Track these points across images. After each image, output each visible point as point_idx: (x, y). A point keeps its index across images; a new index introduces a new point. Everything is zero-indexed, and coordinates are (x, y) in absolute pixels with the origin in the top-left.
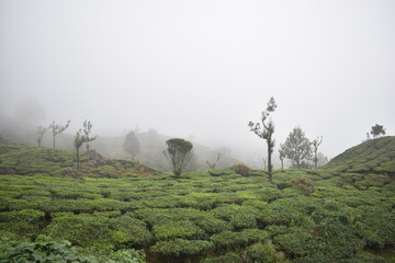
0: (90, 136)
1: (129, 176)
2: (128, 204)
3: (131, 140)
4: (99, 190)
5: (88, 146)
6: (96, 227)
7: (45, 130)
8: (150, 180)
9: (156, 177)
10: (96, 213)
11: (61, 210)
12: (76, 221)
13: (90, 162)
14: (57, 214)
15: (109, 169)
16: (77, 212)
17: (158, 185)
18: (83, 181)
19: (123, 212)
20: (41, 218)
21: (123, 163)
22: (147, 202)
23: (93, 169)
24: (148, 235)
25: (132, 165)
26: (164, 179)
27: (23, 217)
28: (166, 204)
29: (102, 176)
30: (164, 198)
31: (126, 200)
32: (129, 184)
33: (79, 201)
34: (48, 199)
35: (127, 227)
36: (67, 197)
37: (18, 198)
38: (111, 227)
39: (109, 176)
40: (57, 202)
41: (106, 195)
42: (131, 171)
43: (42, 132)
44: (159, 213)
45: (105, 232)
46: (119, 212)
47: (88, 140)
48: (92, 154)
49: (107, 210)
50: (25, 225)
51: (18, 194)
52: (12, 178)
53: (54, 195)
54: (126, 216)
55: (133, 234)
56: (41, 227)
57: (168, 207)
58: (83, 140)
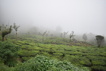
0: (74, 35)
1: (84, 46)
2: (84, 54)
3: (85, 37)
4: (76, 49)
5: (73, 38)
6: (76, 59)
7: (62, 33)
8: (90, 47)
9: (92, 47)
10: (76, 55)
11: (67, 54)
12: (70, 57)
13: (74, 42)
14: (66, 55)
15: (79, 44)
16: (71, 55)
17: (93, 49)
18: (72, 47)
19: (83, 56)
20: (62, 55)
21: (83, 42)
22: (90, 54)
23: (75, 44)
24: (90, 63)
25: (85, 43)
26: (95, 47)
27: (58, 55)
28: (96, 55)
29: (77, 46)
30: (95, 53)
31: (84, 53)
32: (84, 48)
33: (71, 52)
34: (64, 51)
35: (84, 60)
36: (68, 51)
37: (57, 50)
38: (80, 60)
39: (79, 46)
40: (66, 52)
41: (78, 51)
42: (85, 45)
43: (62, 34)
44: (94, 57)
45: (78, 61)
46: (82, 56)
47: (73, 36)
48: (74, 40)
49: (79, 55)
50: (59, 57)
51: (57, 49)
52: (55, 45)
53: (65, 50)
54: (84, 57)
55: (86, 62)
56: (62, 58)
57: (96, 56)
58: (72, 36)
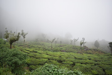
0: (84, 42)
1: (96, 54)
2: (97, 63)
3: (97, 44)
4: (88, 58)
5: (84, 45)
6: (87, 68)
7: (72, 40)
8: (103, 55)
9: (105, 55)
10: (87, 64)
11: (78, 62)
12: (81, 66)
13: (85, 49)
14: (76, 63)
15: (90, 51)
16: (82, 63)
17: (106, 57)
18: (83, 55)
19: (95, 65)
20: (72, 64)
21: (94, 50)
22: (103, 63)
23: (86, 51)
24: (104, 73)
25: (97, 50)
26: (108, 55)
27: (68, 63)
28: (110, 64)
29: (88, 53)
30: (109, 62)
31: (96, 61)
32: (96, 56)
33: (82, 60)
34: (74, 59)
35: (96, 69)
36: (79, 59)
37: (67, 58)
38: (91, 69)
39: (90, 54)
40: (76, 60)
41: (90, 59)
42: (97, 52)
43: (72, 41)
44: (107, 66)
45: (90, 70)
46: (94, 65)
47: (84, 43)
48: (85, 47)
49: (90, 64)
50: (69, 65)
51: (67, 57)
52: (65, 53)
53: (75, 58)
54: (96, 66)
55: (99, 72)
56: (72, 67)
57: (110, 65)
58: (83, 43)
